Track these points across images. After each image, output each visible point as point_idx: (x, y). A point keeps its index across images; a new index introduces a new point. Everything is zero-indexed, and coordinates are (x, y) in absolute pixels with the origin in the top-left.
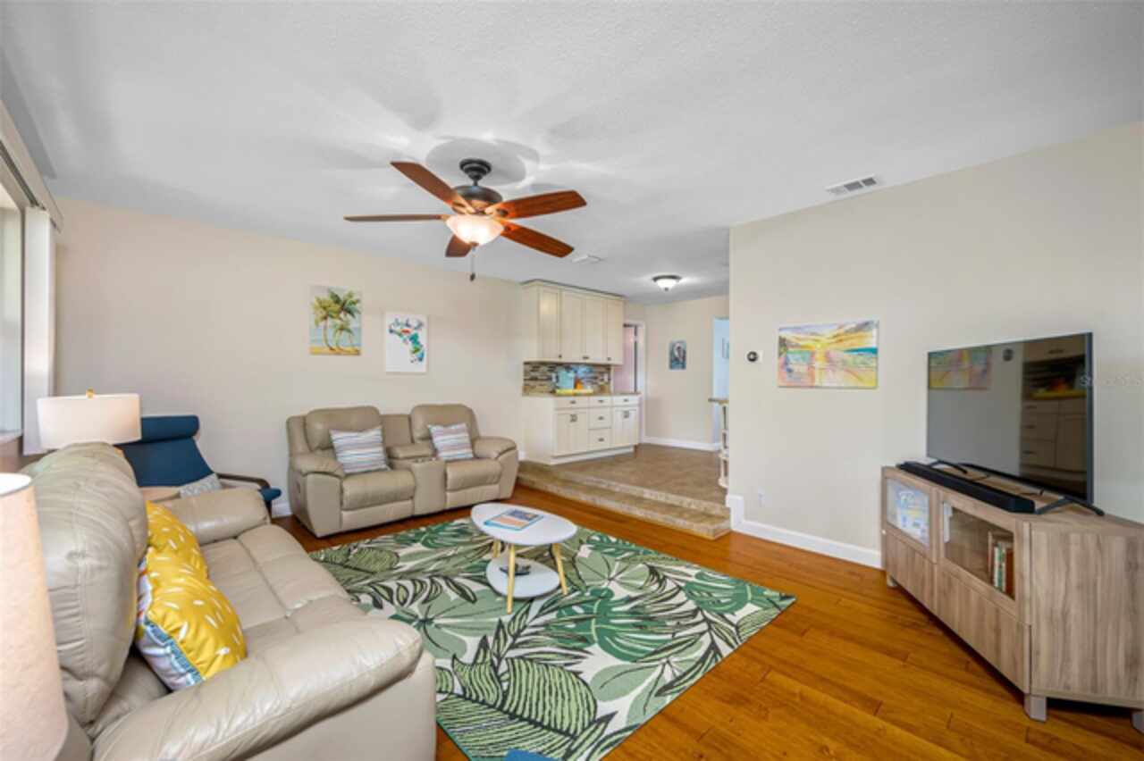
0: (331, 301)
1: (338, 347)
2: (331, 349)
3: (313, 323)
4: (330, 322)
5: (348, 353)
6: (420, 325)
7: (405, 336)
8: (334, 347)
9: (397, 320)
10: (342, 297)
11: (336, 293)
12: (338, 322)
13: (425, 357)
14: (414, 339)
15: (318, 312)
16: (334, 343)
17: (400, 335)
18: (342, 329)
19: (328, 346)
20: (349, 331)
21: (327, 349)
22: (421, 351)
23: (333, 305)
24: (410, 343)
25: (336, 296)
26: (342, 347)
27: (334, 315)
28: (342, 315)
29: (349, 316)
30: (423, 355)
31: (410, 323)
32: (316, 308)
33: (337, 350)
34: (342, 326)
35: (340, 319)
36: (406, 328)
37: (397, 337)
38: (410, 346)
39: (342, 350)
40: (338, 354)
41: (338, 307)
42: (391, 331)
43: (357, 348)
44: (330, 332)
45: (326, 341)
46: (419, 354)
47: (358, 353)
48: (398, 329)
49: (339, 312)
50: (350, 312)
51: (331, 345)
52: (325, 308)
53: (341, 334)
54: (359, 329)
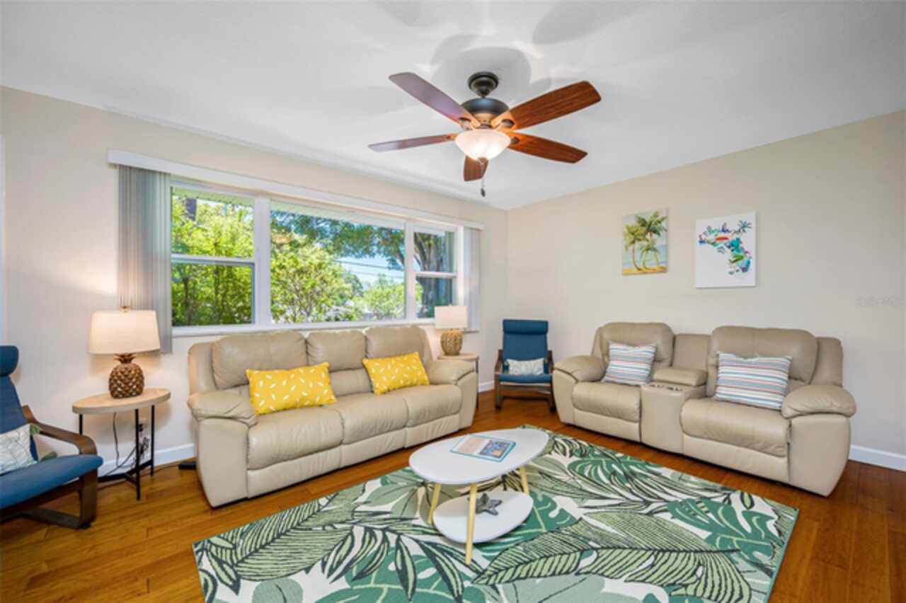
0: (638, 225)
1: (645, 267)
2: (639, 269)
3: (624, 248)
4: (637, 244)
5: (654, 271)
6: (744, 226)
7: (721, 244)
8: (641, 267)
9: (709, 228)
10: (648, 220)
11: (643, 217)
12: (645, 243)
13: (752, 266)
14: (735, 246)
15: (628, 238)
16: (642, 264)
17: (713, 244)
18: (648, 249)
19: (636, 267)
20: (655, 250)
21: (635, 270)
22: (746, 259)
23: (640, 228)
24: (729, 251)
25: (643, 220)
26: (648, 267)
27: (641, 237)
28: (648, 236)
29: (655, 236)
30: (749, 263)
31: (728, 227)
32: (625, 235)
33: (645, 270)
34: (648, 246)
35: (647, 240)
36: (722, 235)
37: (711, 246)
38: (729, 254)
39: (649, 269)
40: (645, 273)
41: (644, 229)
42: (702, 242)
43: (663, 265)
44: (638, 254)
45: (634, 263)
46: (741, 263)
47: (664, 270)
48: (711, 237)
49: (646, 233)
50: (655, 232)
51: (638, 266)
52: (633, 234)
53: (647, 253)
54: (666, 247)
